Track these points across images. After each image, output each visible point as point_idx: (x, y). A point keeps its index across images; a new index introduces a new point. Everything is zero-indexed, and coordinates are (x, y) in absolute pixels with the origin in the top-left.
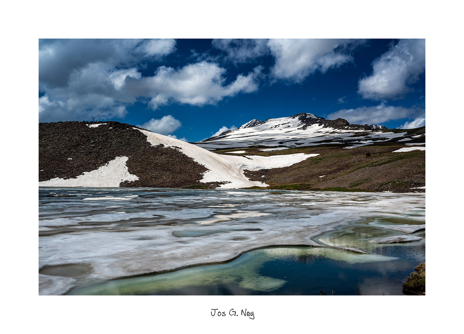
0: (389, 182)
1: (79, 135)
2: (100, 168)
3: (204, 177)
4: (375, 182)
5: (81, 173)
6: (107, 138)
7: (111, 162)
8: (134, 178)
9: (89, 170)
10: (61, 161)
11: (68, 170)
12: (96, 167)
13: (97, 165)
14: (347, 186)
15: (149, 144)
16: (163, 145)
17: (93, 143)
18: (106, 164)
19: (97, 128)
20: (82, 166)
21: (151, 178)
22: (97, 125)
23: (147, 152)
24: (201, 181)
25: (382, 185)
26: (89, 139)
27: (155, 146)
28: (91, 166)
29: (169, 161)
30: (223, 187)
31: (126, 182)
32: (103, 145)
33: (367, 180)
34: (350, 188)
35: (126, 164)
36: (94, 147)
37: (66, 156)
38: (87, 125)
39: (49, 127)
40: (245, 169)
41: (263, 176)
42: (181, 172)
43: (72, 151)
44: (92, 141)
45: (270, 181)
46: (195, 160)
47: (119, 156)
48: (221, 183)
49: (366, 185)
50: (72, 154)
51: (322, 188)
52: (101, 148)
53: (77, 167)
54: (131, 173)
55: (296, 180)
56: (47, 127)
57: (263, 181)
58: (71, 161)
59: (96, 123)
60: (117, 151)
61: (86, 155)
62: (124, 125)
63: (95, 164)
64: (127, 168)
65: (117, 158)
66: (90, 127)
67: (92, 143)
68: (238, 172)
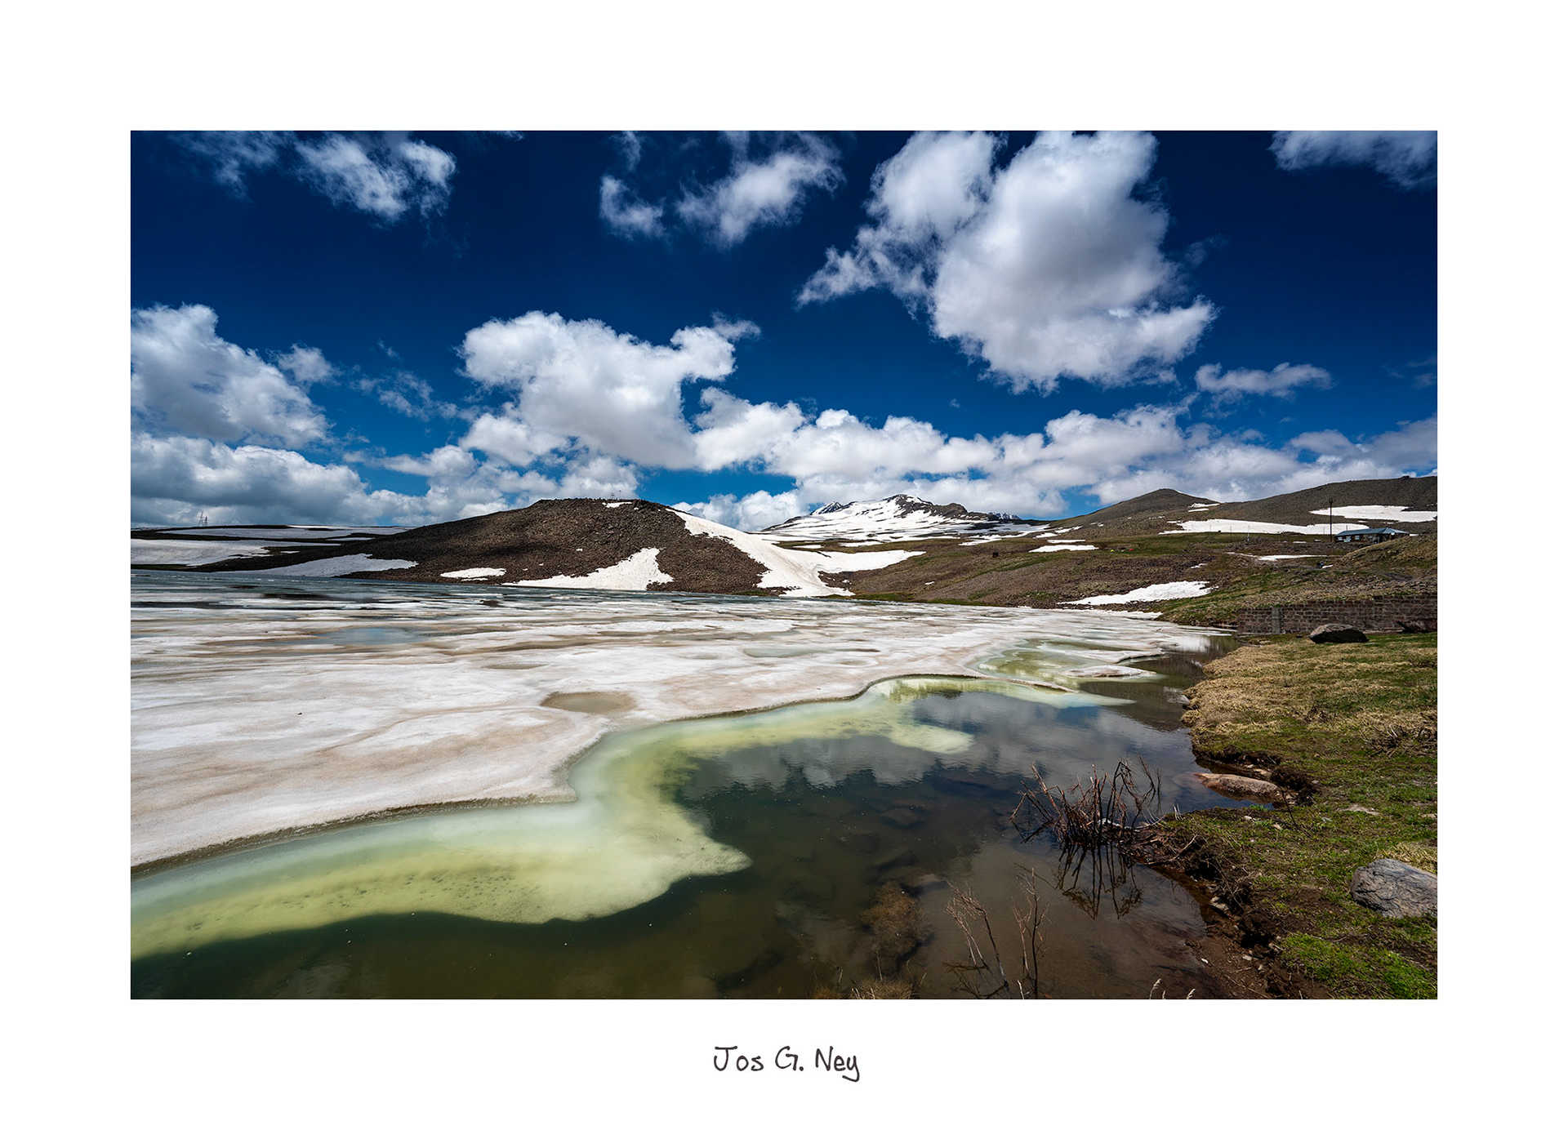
0: (1027, 594)
1: (592, 518)
2: (620, 563)
3: (762, 579)
4: (1006, 593)
5: (594, 569)
6: (630, 522)
7: (636, 556)
8: (666, 578)
9: (605, 566)
10: (568, 553)
11: (577, 565)
12: (615, 562)
13: (616, 559)
14: (965, 597)
15: (688, 531)
16: (707, 534)
17: (611, 529)
18: (629, 558)
19: (617, 508)
20: (596, 559)
21: (690, 579)
22: (617, 505)
23: (686, 543)
24: (759, 585)
25: (1016, 597)
26: (607, 523)
27: (696, 535)
28: (608, 560)
29: (715, 556)
30: (789, 594)
31: (655, 583)
32: (625, 532)
33: (994, 590)
34: (969, 601)
35: (656, 559)
36: (612, 534)
37: (575, 546)
38: (604, 504)
40: (820, 570)
41: (845, 581)
42: (731, 572)
43: (583, 539)
44: (611, 527)
45: (855, 588)
46: (751, 557)
47: (647, 547)
48: (787, 589)
49: (992, 597)
50: (582, 543)
51: (930, 599)
52: (622, 537)
53: (589, 561)
54: (662, 572)
55: (891, 588)
57: (845, 587)
58: (582, 552)
59: (615, 501)
60: (643, 541)
61: (601, 545)
62: (654, 505)
63: (613, 558)
64: (657, 564)
65: (644, 550)
66: (608, 507)
67: (609, 529)
68: (810, 575)
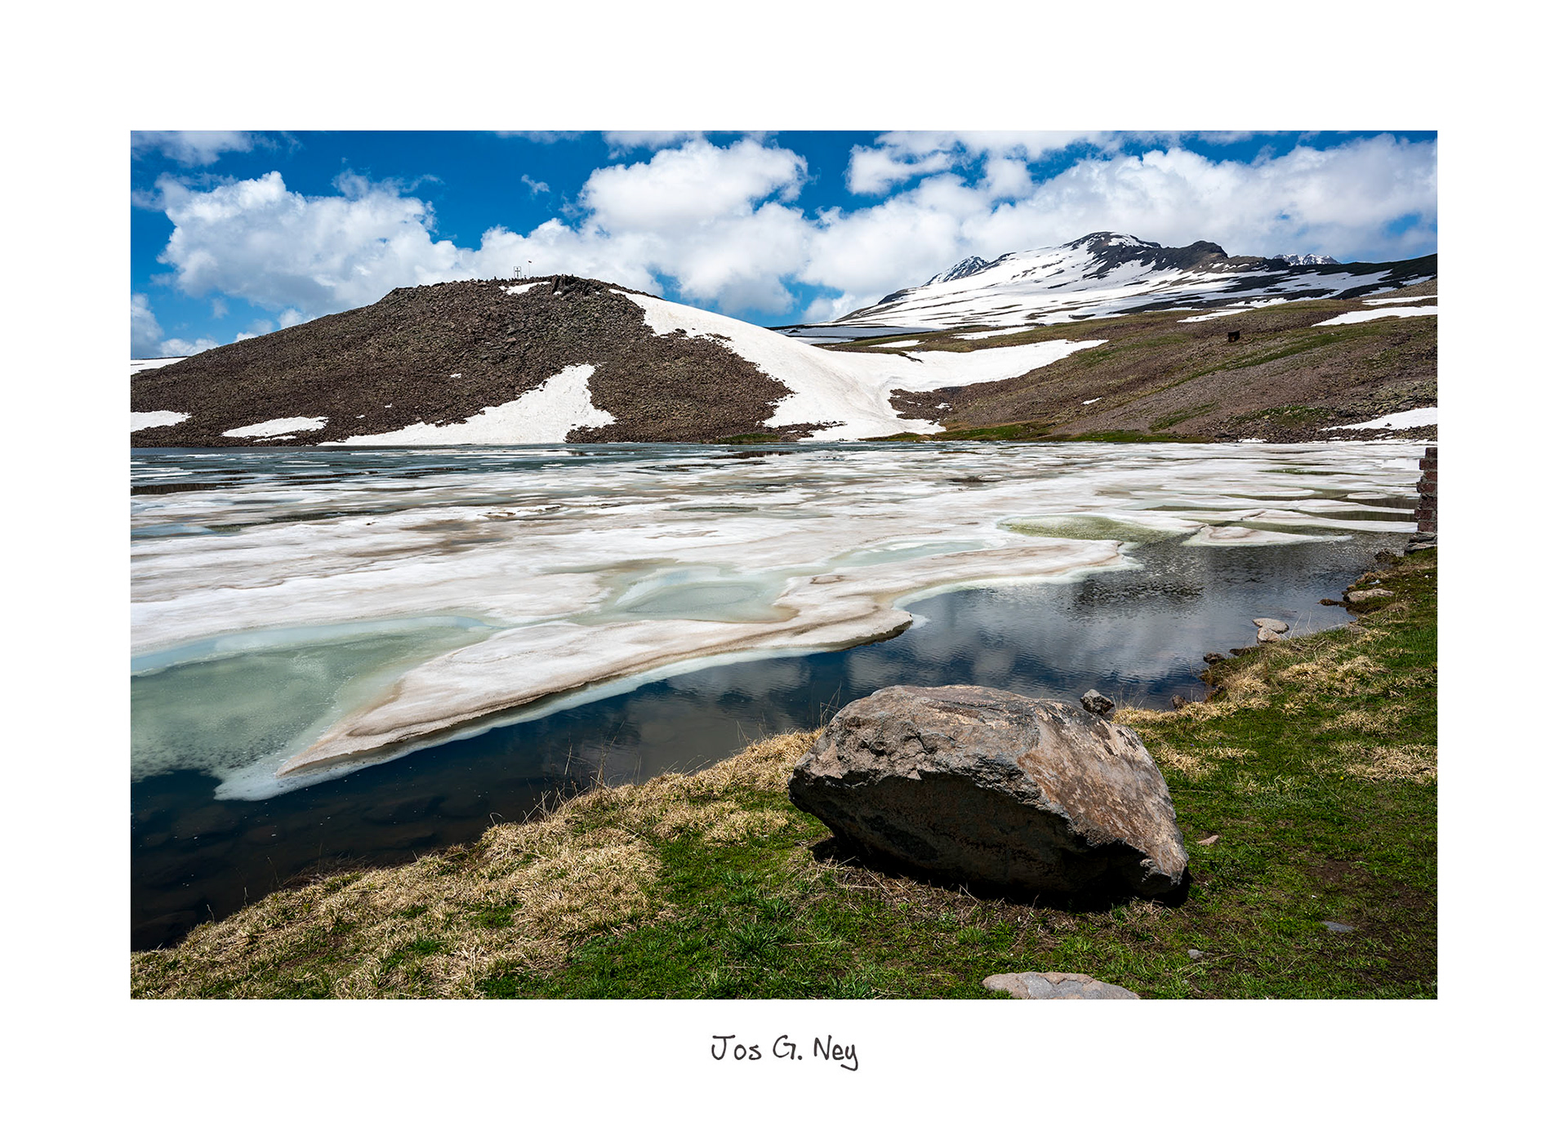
1: (480, 315)
2: (524, 396)
3: (777, 411)
5: (477, 409)
6: (545, 320)
7: (553, 381)
8: (604, 419)
9: (497, 402)
10: (434, 383)
11: (449, 402)
12: (515, 394)
13: (517, 388)
14: (1143, 425)
15: (649, 329)
16: (684, 332)
17: (512, 334)
18: (540, 386)
19: (524, 295)
20: (481, 391)
21: (646, 418)
22: (525, 288)
23: (643, 351)
24: (768, 423)
25: (1241, 420)
26: (505, 325)
27: (662, 335)
28: (503, 390)
29: (693, 372)
30: (819, 436)
31: (583, 429)
32: (536, 338)
34: (1149, 433)
35: (588, 384)
36: (513, 344)
37: (448, 370)
38: (502, 288)
39: (413, 298)
40: (897, 387)
41: (941, 406)
42: (719, 401)
43: (462, 356)
44: (511, 329)
45: (953, 417)
46: (760, 370)
47: (573, 364)
48: (819, 427)
50: (461, 364)
51: (1077, 432)
52: (530, 347)
53: (470, 395)
54: (597, 407)
56: (410, 298)
57: (933, 417)
58: (459, 380)
59: (524, 281)
60: (567, 353)
61: (493, 364)
62: (588, 283)
63: (513, 387)
64: (589, 394)
65: (567, 370)
66: (509, 293)
67: (509, 335)
68: (872, 398)
